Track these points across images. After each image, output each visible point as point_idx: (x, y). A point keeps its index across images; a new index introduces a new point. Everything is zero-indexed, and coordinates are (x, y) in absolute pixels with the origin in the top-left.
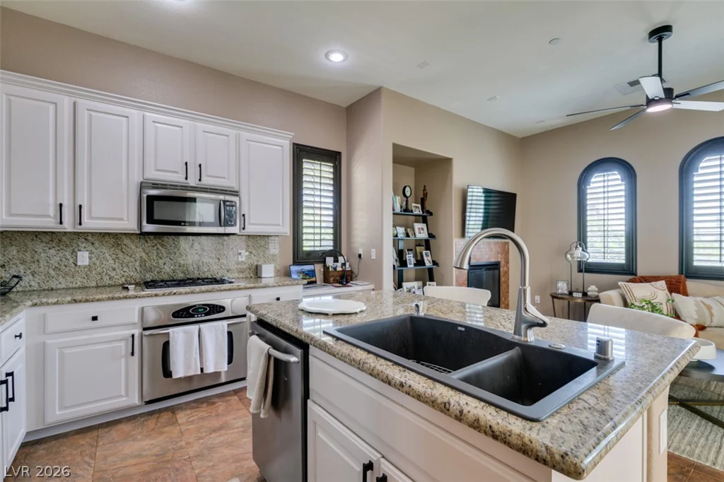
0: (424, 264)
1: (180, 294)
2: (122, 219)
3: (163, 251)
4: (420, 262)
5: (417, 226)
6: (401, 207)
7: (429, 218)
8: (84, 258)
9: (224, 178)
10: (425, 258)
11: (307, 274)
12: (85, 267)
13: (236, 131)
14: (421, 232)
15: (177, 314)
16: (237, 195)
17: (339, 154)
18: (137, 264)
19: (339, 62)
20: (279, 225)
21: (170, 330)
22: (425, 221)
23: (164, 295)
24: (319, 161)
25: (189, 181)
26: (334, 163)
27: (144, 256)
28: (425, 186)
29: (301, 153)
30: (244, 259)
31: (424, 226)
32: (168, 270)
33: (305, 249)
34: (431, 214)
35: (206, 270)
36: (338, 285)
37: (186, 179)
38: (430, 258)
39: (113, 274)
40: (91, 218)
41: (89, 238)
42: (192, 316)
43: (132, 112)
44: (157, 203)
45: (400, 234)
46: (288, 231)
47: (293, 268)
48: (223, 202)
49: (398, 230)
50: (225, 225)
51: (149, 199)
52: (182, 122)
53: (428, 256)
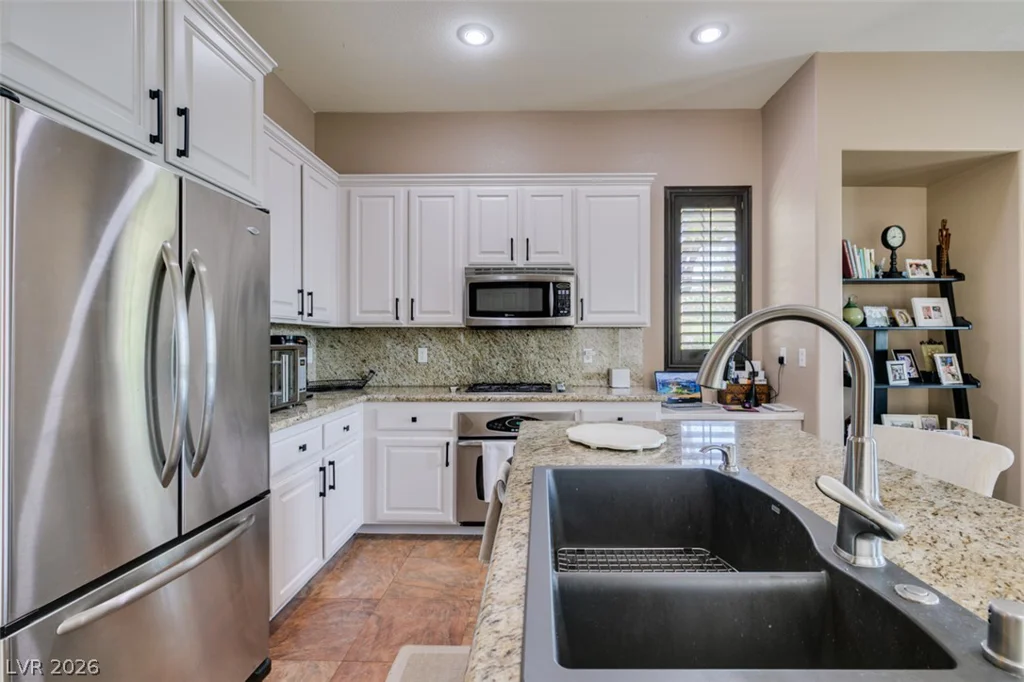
0: (938, 381)
1: (495, 400)
2: (448, 312)
3: (496, 348)
4: (928, 377)
5: (919, 304)
6: (877, 269)
7: (956, 286)
8: (423, 355)
9: (557, 252)
10: (941, 369)
11: (684, 387)
12: (425, 364)
13: (570, 188)
14: (931, 314)
15: (491, 425)
16: (572, 274)
17: (747, 189)
18: (470, 362)
20: (633, 312)
21: (484, 443)
22: (946, 291)
23: (478, 400)
24: (708, 207)
25: (515, 261)
26: (738, 206)
28: (944, 222)
29: (677, 199)
30: (590, 361)
31: (943, 303)
32: (501, 371)
33: (683, 347)
34: (960, 277)
35: (543, 373)
36: (740, 407)
37: (512, 259)
38: (955, 369)
39: (448, 373)
40: (421, 312)
41: (427, 333)
42: (509, 430)
43: (460, 191)
44: (480, 292)
45: (874, 320)
46: (647, 321)
47: (660, 376)
48: (555, 284)
49: (869, 312)
50: (556, 314)
51: (473, 287)
52: (508, 189)
53: (951, 364)
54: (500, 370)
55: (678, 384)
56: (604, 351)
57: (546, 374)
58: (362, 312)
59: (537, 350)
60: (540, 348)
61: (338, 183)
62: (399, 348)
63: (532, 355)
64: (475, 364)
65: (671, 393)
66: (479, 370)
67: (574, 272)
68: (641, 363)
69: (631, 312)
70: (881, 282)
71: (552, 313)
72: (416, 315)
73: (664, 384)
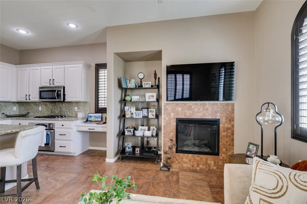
1: (36, 120)
3: (56, 107)
8: (40, 108)
10: (150, 113)
11: (96, 117)
12: (41, 111)
13: (63, 66)
14: (150, 98)
19: (73, 28)
27: (52, 109)
28: (155, 71)
29: (98, 67)
30: (77, 110)
33: (99, 107)
39: (45, 113)
41: (37, 103)
44: (42, 93)
45: (135, 99)
46: (81, 100)
47: (90, 115)
48: (58, 90)
49: (133, 97)
50: (58, 99)
51: (40, 92)
52: (51, 67)
53: (153, 112)
54: (57, 112)
55: (95, 117)
56: (80, 108)
57: (67, 113)
58: (20, 98)
59: (65, 107)
60: (66, 107)
61: (16, 67)
62: (35, 107)
63: (64, 109)
64: (51, 111)
65: (92, 119)
66: (52, 112)
67: (63, 88)
68: (89, 111)
69: (77, 98)
70: (137, 89)
71: (57, 98)
72: (31, 98)
73: (90, 117)
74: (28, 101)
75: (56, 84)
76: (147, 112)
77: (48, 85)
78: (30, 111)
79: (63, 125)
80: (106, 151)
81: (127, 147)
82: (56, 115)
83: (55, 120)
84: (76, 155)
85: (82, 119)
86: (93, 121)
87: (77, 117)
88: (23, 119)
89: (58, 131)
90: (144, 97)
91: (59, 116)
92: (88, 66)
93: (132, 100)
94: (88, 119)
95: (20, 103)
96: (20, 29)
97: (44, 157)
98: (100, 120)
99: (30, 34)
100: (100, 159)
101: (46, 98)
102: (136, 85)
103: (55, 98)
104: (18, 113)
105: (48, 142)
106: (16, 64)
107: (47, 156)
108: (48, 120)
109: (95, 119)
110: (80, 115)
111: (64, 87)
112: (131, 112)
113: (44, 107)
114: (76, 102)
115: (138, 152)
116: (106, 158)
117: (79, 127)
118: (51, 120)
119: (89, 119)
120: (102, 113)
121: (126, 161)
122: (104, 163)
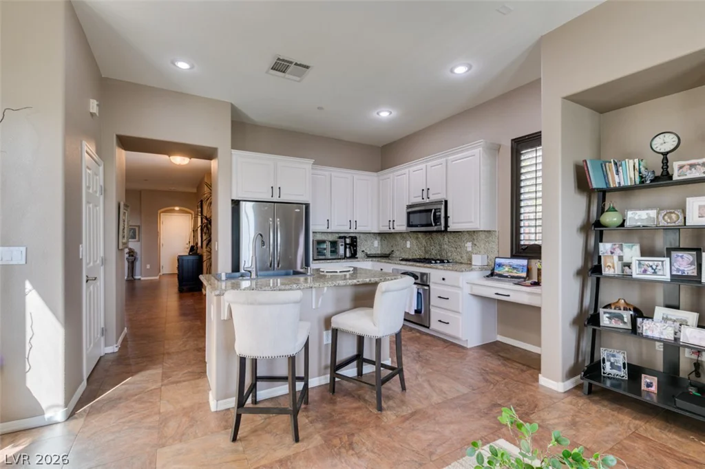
2: (402, 226)
8: (408, 244)
9: (440, 193)
11: (514, 268)
12: (409, 248)
13: (444, 159)
19: (463, 73)
23: (398, 264)
27: (426, 245)
29: (519, 146)
33: (522, 243)
37: (423, 199)
39: (416, 253)
40: (397, 226)
43: (407, 170)
44: (411, 215)
45: (637, 220)
46: (478, 227)
47: (498, 261)
48: (435, 210)
49: (630, 214)
50: (436, 225)
51: (409, 214)
52: (423, 166)
54: (434, 252)
55: (511, 266)
56: (477, 244)
57: (451, 255)
58: (382, 226)
59: (447, 242)
60: (449, 242)
61: (377, 176)
62: (401, 241)
63: (446, 246)
64: (425, 250)
65: (504, 271)
66: (426, 252)
67: (443, 203)
68: (496, 252)
69: (471, 222)
70: (649, 187)
71: (433, 224)
72: (395, 227)
73: (500, 265)
74: (392, 231)
75: (433, 198)
76: (691, 264)
77: (419, 200)
78: (394, 249)
79: (444, 279)
80: (540, 355)
81: (608, 364)
82: (433, 257)
83: (431, 268)
84: (468, 347)
85: (482, 268)
86: (506, 277)
87: (471, 264)
88: (385, 262)
89: (436, 289)
90: (679, 213)
91: (438, 260)
92: (495, 149)
93: (628, 224)
94: (493, 269)
95: (382, 235)
96: (380, 112)
97: (414, 335)
98: (524, 275)
99: (394, 113)
100: (523, 371)
101: (416, 226)
102: (641, 177)
103: (431, 225)
104: (379, 252)
105: (420, 308)
106: (377, 171)
107: (418, 334)
108: (420, 266)
109: (512, 272)
110: (477, 260)
111: (446, 202)
112: (621, 258)
113: (415, 242)
114: (468, 232)
115: (654, 389)
116: (540, 375)
117: (474, 287)
118: (425, 267)
119: (496, 271)
120: (529, 258)
121: (606, 403)
122: (535, 384)
